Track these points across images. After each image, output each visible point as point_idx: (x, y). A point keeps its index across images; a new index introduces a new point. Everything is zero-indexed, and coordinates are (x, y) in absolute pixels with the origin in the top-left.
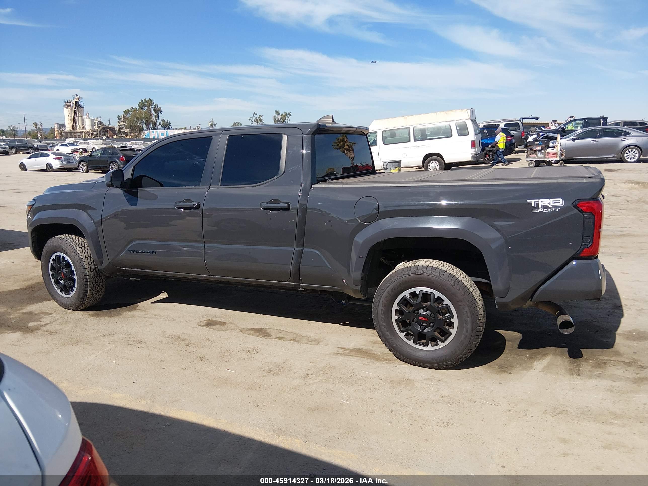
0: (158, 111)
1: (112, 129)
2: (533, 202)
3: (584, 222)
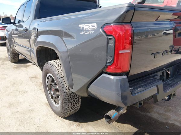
2: (81, 26)
3: (108, 43)
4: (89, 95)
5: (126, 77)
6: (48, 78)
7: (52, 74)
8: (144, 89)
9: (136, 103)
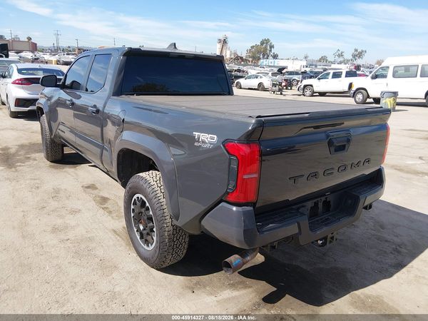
0: (272, 47)
1: (241, 58)
2: (196, 134)
3: (230, 164)
4: (202, 232)
5: (252, 208)
6: (135, 204)
7: (145, 197)
8: (280, 225)
9: (267, 246)
